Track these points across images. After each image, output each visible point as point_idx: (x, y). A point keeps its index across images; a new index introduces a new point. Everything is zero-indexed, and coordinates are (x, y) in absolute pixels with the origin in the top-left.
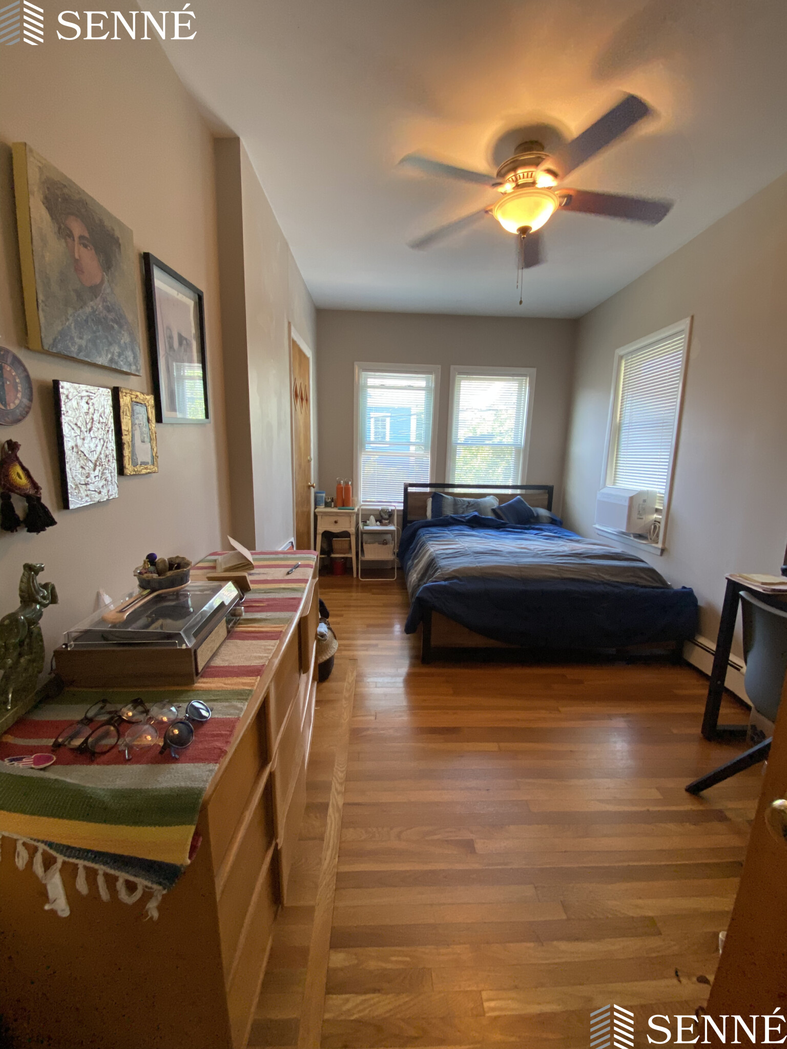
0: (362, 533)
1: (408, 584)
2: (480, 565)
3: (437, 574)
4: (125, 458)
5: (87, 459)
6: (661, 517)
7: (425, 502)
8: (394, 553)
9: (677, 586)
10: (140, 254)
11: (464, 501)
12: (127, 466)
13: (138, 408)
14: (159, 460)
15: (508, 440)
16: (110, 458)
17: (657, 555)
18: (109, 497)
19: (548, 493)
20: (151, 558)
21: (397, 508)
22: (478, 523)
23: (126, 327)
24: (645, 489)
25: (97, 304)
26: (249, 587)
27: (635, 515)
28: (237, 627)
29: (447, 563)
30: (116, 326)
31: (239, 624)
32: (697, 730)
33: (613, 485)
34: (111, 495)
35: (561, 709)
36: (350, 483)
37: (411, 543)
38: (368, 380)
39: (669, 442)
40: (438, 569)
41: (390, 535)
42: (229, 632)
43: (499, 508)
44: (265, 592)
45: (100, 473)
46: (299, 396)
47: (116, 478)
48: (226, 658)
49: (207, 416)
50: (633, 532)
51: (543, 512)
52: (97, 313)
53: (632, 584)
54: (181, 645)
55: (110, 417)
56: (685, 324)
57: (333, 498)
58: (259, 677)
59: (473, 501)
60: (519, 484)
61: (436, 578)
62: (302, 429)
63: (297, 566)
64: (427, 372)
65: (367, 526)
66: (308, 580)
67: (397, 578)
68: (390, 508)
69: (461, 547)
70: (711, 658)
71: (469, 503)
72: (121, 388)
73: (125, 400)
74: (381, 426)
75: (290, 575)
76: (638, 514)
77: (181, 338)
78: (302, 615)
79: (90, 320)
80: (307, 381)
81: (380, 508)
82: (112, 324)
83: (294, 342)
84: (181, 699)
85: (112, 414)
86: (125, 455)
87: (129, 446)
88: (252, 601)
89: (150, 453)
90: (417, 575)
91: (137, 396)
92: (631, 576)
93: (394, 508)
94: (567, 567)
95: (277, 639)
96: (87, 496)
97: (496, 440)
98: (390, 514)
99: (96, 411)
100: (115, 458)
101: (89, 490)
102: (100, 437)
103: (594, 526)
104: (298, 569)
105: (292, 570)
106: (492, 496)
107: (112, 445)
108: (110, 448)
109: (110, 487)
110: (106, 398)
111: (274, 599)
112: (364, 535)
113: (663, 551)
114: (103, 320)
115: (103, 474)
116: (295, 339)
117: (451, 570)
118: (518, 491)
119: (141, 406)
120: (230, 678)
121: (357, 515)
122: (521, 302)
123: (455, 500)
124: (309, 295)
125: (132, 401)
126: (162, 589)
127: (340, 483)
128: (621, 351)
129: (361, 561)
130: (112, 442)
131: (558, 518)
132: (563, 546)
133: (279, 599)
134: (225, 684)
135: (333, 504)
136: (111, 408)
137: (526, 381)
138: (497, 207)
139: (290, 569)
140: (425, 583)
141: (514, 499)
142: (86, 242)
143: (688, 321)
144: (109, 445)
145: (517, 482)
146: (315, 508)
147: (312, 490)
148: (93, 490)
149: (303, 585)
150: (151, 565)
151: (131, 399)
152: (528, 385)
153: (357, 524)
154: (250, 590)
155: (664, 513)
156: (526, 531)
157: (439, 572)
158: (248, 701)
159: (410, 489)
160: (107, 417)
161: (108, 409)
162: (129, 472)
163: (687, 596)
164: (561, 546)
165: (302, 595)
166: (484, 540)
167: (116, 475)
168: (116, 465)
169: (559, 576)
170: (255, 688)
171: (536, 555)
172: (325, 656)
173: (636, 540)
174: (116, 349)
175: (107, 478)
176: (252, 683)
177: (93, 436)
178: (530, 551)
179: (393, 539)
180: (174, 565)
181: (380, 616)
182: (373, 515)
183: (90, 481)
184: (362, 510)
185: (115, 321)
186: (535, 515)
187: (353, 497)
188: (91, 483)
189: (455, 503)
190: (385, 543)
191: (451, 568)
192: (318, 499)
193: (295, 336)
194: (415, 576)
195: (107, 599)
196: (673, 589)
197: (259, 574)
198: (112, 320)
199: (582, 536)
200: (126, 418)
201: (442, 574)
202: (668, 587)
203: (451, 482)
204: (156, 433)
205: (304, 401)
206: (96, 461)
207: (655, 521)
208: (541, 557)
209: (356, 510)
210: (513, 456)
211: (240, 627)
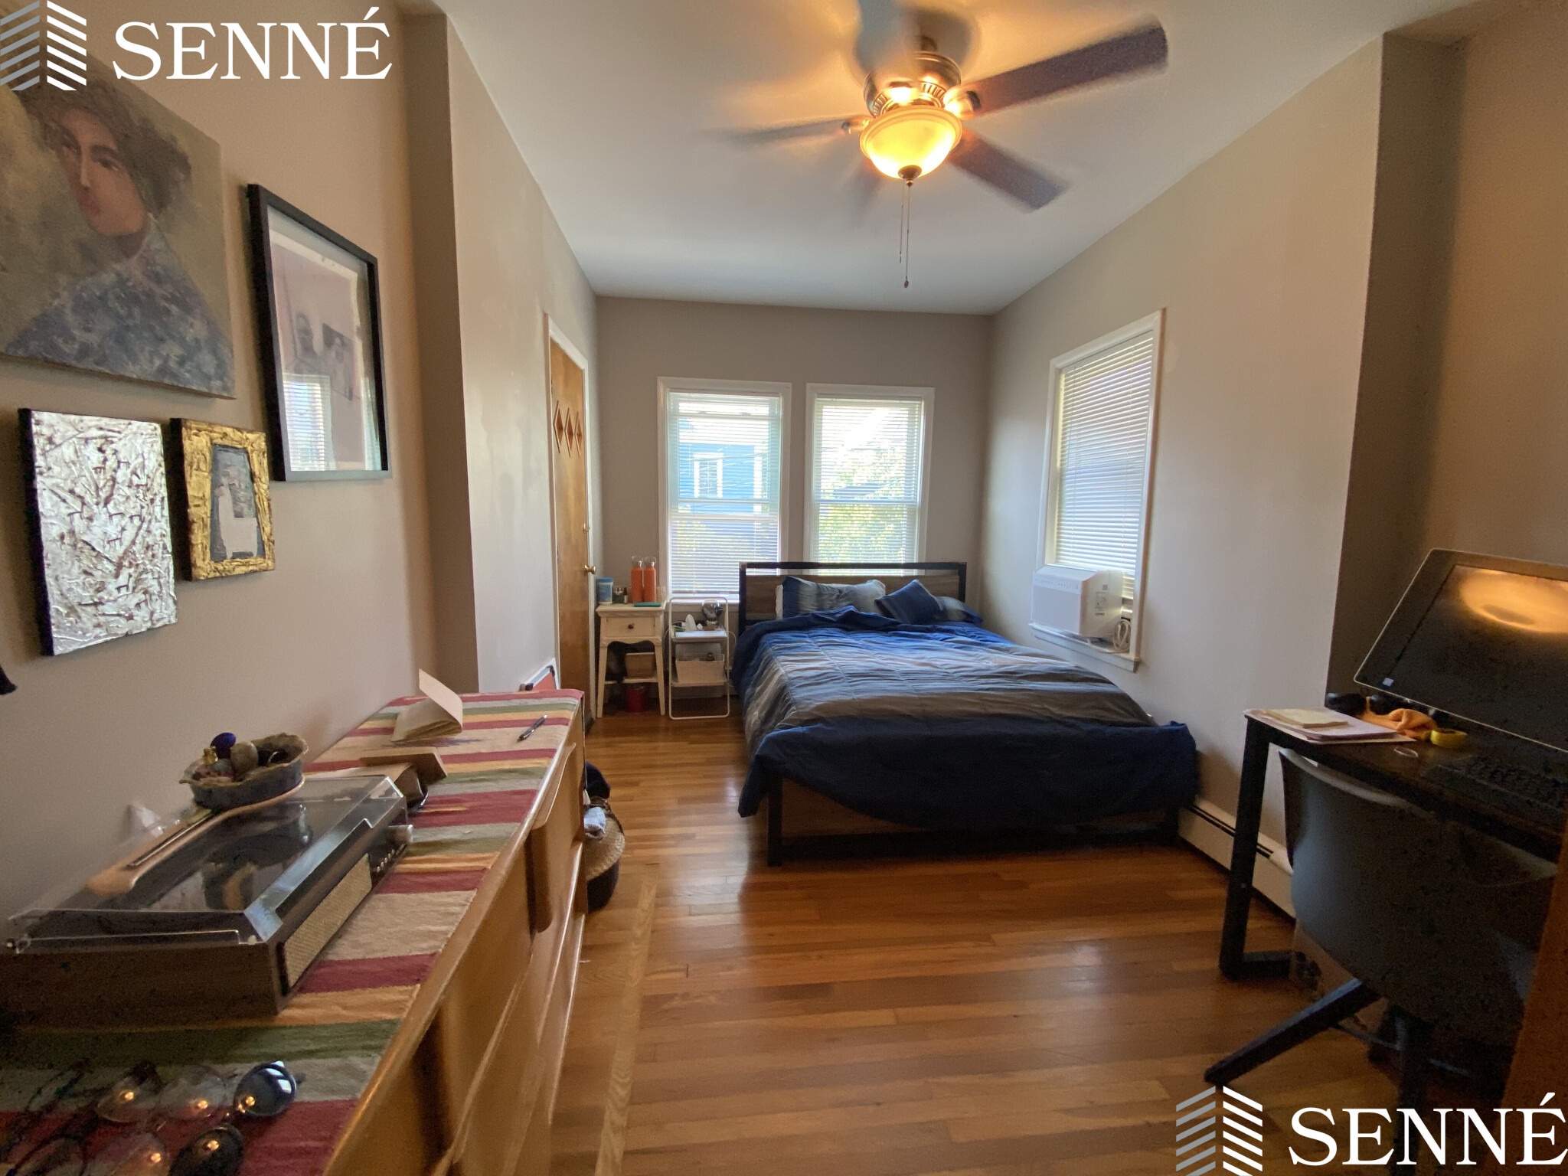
0: (674, 644)
1: (747, 726)
2: (860, 696)
3: (790, 715)
4: (195, 549)
5: (99, 555)
6: (1131, 611)
7: (774, 591)
8: (726, 674)
9: (1163, 722)
10: (241, 188)
11: (833, 588)
12: (199, 563)
13: (226, 457)
14: (276, 548)
15: (897, 493)
16: (158, 551)
17: (1130, 671)
18: (153, 624)
19: (959, 574)
20: (223, 744)
21: (730, 601)
22: (854, 623)
23: (198, 311)
24: (1105, 568)
25: (133, 268)
26: (442, 772)
27: (1092, 610)
28: (400, 863)
29: (806, 694)
30: (174, 309)
31: (409, 854)
32: (1213, 963)
33: (1056, 562)
34: (158, 620)
35: (995, 937)
36: (653, 564)
37: (751, 659)
38: (680, 404)
39: (1138, 498)
40: (790, 706)
41: (718, 645)
42: (376, 878)
43: (887, 599)
44: (472, 781)
45: (132, 579)
46: (564, 429)
47: (172, 586)
48: (362, 939)
49: (385, 466)
50: (1089, 636)
51: (952, 603)
52: (130, 284)
53: (1093, 721)
54: (245, 937)
55: (158, 474)
56: (1154, 320)
57: (625, 589)
58: (419, 985)
59: (847, 588)
60: (915, 561)
61: (787, 721)
62: (571, 483)
63: (541, 723)
64: (772, 393)
65: (681, 631)
66: (554, 751)
67: (731, 713)
68: (719, 602)
69: (828, 666)
70: (1230, 841)
71: (840, 591)
72: (186, 420)
73: (195, 444)
74: (710, 471)
75: (525, 741)
76: (1096, 608)
77: (329, 335)
78: (533, 826)
79: (110, 296)
80: (580, 406)
81: (703, 602)
82: (167, 305)
83: (554, 345)
84: (245, 1052)
85: (163, 469)
86: (194, 542)
87: (205, 526)
88: (442, 802)
89: (255, 536)
90: (760, 712)
91: (225, 435)
92: (1093, 707)
93: (724, 601)
94: (994, 696)
95: (472, 889)
96: (98, 625)
97: (880, 493)
98: (719, 611)
99: (122, 465)
100: (170, 549)
101: (104, 615)
102: (133, 512)
103: (1030, 624)
104: (542, 728)
105: (529, 732)
106: (875, 580)
107: (162, 527)
108: (158, 533)
109: (157, 606)
110: (149, 440)
111: (485, 795)
112: (678, 647)
113: (1137, 664)
114: (143, 298)
115: (138, 581)
116: (558, 340)
117: (813, 706)
118: (914, 572)
119: (236, 453)
120: (358, 990)
121: (666, 613)
122: (906, 284)
123: (818, 587)
124: (583, 276)
125: (214, 445)
126: (238, 806)
127: (638, 564)
128: (1057, 363)
129: (672, 688)
130: (164, 520)
131: (975, 614)
132: (986, 660)
133: (494, 793)
134: (345, 1008)
135: (626, 597)
136: (161, 459)
137: (920, 408)
138: (867, 135)
139: (525, 729)
140: (772, 729)
141: (910, 585)
142: (109, 158)
143: (1157, 316)
144: (154, 526)
145: (913, 558)
146: (597, 605)
147: (592, 578)
148: (115, 613)
149: (544, 761)
150: (219, 758)
151: (211, 440)
152: (923, 412)
153: (666, 628)
154: (445, 776)
155: (1137, 604)
156: (928, 635)
157: (794, 710)
158: (384, 1052)
159: (750, 572)
160: (151, 475)
161: (154, 460)
162: (205, 574)
163: (1178, 739)
164: (984, 659)
165: (539, 784)
166: (865, 653)
167: (172, 580)
168: (171, 563)
169: (982, 711)
170: (404, 1015)
171: (945, 677)
172: (601, 866)
173: (1094, 646)
174: (174, 350)
175: (150, 589)
176: (398, 1002)
177: (113, 511)
178: (935, 669)
179: (724, 651)
180: (271, 753)
181: (702, 781)
182: (691, 613)
183: (106, 597)
184: (674, 605)
185: (173, 300)
186: (941, 608)
187: (658, 584)
188: (108, 601)
189: (820, 593)
190: (710, 658)
191: (810, 704)
192: (601, 591)
193: (554, 333)
194: (756, 713)
195: (146, 817)
196: (1158, 726)
197: (467, 741)
198: (166, 299)
199: (1013, 641)
200: (196, 475)
201: (798, 714)
202: (1148, 722)
203: (813, 560)
204: (269, 500)
205: (575, 438)
206: (121, 558)
207: (1123, 618)
208: (953, 680)
209: (663, 607)
210: (905, 516)
211: (405, 863)
